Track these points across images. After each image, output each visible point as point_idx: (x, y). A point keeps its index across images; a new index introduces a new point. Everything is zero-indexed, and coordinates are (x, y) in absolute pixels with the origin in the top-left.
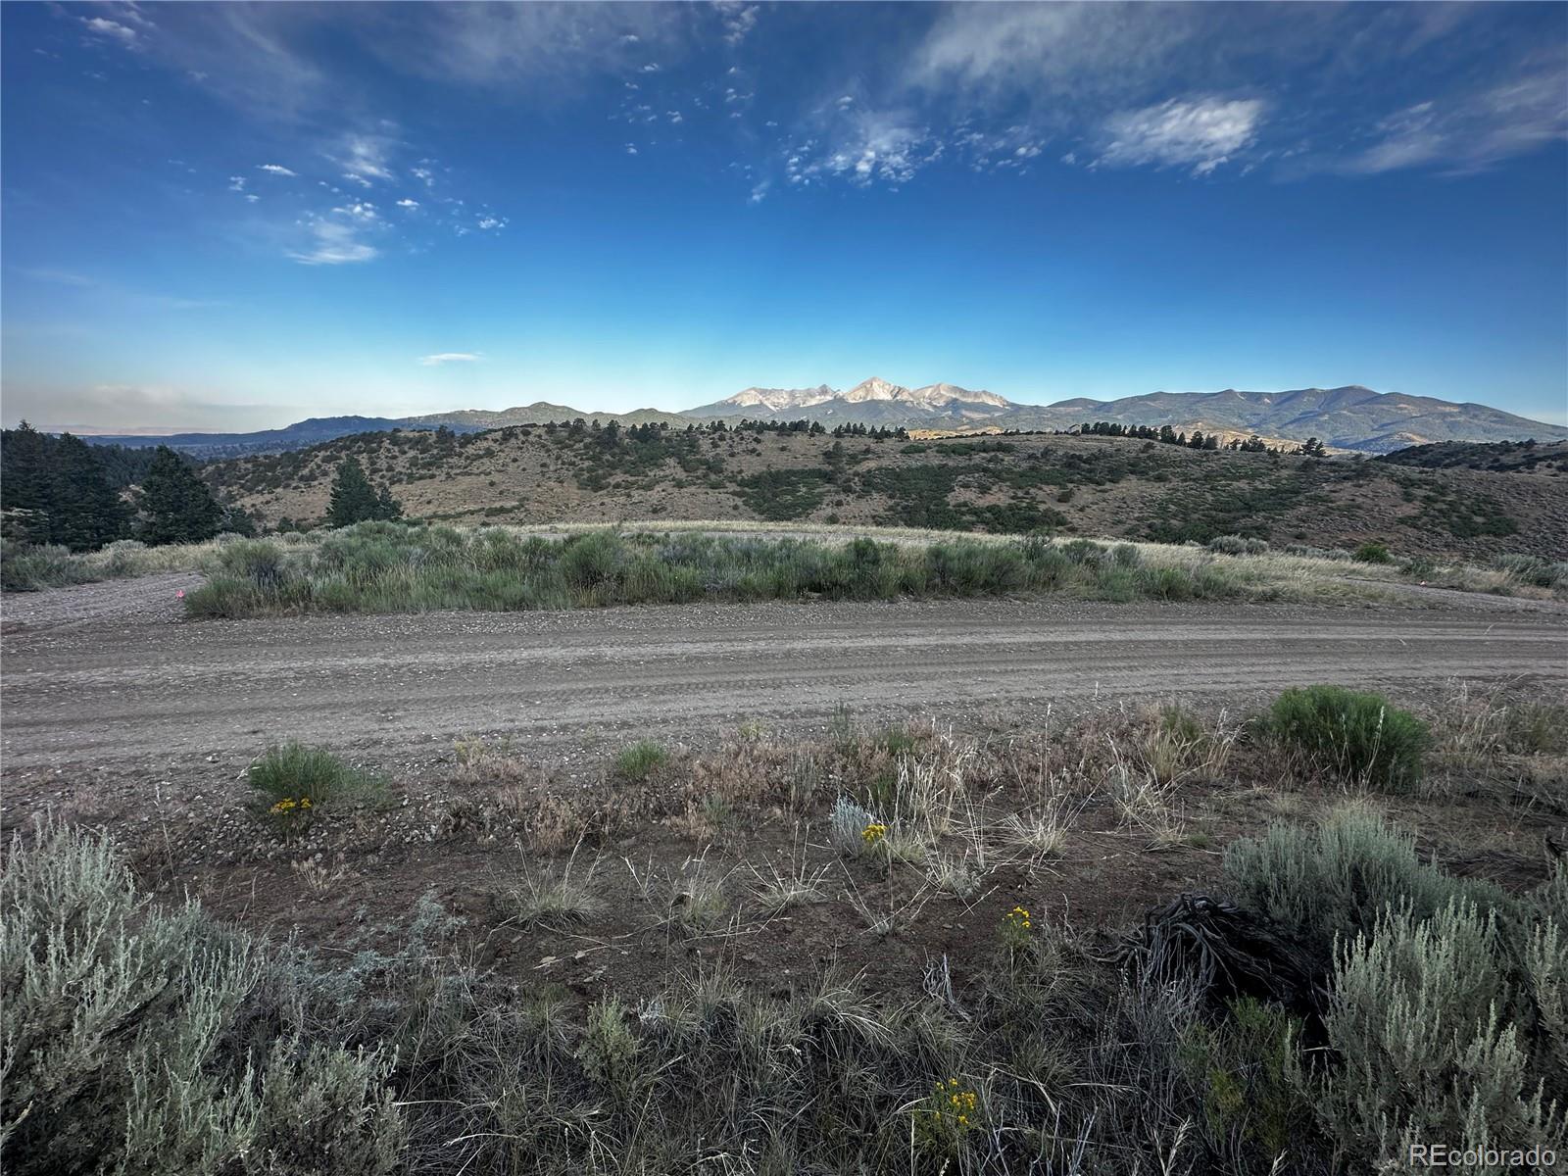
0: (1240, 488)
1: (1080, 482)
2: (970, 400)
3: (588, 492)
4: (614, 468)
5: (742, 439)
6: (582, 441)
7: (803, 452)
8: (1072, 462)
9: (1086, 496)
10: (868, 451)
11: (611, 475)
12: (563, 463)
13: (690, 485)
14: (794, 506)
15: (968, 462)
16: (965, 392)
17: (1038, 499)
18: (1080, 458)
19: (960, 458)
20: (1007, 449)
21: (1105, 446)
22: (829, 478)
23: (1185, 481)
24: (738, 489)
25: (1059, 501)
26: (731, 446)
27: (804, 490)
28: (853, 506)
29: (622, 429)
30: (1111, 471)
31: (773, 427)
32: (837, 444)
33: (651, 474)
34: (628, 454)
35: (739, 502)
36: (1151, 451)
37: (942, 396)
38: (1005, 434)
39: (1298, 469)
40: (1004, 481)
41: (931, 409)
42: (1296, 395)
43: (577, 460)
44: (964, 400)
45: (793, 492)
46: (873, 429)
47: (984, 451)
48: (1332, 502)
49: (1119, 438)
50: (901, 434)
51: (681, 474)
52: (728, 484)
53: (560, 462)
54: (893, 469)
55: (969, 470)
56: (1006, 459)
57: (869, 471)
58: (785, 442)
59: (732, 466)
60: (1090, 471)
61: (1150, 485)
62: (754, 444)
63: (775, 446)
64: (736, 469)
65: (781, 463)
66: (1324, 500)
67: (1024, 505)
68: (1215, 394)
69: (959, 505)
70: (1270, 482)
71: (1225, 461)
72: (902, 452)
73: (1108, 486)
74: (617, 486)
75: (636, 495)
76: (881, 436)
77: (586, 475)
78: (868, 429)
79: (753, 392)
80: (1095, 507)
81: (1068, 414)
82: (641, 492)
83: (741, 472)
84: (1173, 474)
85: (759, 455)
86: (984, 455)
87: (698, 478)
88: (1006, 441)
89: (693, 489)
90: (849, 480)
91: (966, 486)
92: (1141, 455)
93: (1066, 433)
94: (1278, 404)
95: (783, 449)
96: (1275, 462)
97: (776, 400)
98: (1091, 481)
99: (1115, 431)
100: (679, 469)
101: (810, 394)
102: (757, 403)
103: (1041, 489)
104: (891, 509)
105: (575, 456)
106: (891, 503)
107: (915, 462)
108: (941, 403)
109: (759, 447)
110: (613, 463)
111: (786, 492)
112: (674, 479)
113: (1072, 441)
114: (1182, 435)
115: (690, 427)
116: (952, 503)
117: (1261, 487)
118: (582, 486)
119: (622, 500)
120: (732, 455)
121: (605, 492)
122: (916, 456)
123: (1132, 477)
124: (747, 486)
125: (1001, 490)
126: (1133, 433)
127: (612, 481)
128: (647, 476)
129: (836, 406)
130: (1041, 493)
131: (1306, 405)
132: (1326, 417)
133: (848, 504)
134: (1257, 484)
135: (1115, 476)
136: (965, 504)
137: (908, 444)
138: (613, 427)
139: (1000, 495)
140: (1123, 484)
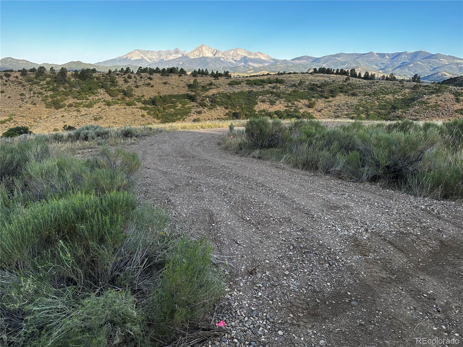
0: (389, 99)
1: (318, 98)
2: (252, 57)
3: (53, 109)
4: (67, 95)
5: (141, 77)
6: (44, 80)
7: (176, 84)
8: (313, 87)
9: (321, 104)
10: (211, 84)
11: (66, 99)
12: (34, 93)
13: (115, 104)
14: (176, 114)
15: (263, 89)
16: (250, 53)
17: (299, 107)
18: (316, 85)
19: (259, 87)
20: (281, 82)
21: (327, 79)
22: (192, 99)
23: (365, 95)
24: (143, 106)
25: (309, 107)
26: (135, 82)
27: (180, 105)
28: (207, 113)
29: (68, 73)
30: (331, 91)
31: (157, 71)
32: (195, 80)
33: (91, 98)
34: (75, 87)
35: (145, 113)
36: (348, 81)
37: (239, 55)
38: (278, 74)
39: (412, 89)
40: (282, 98)
41: (234, 62)
42: (399, 54)
43: (43, 91)
44: (250, 57)
45: (174, 107)
46: (212, 72)
47: (270, 83)
48: (428, 104)
49: (332, 75)
50: (227, 75)
51: (109, 98)
52: (137, 103)
53: (32, 92)
54: (226, 94)
55: (264, 93)
56: (281, 87)
57: (214, 95)
58: (165, 79)
59: (137, 93)
60: (321, 92)
61: (349, 98)
62: (149, 81)
63: (161, 82)
64: (140, 95)
65: (165, 91)
66: (425, 103)
67: (293, 110)
68: (365, 54)
69: (261, 111)
70: (402, 95)
71: (381, 86)
72: (229, 84)
73: (331, 99)
74: (70, 106)
75: (83, 111)
76: (217, 76)
77: (50, 100)
78: (210, 72)
79: (137, 52)
80: (326, 110)
81: (300, 64)
82: (85, 108)
83: (143, 96)
84: (359, 92)
85: (152, 86)
86: (270, 85)
87: (118, 100)
88: (280, 77)
89: (117, 106)
90: (203, 100)
91: (263, 101)
92: (344, 83)
93: (307, 73)
94: (392, 59)
95: (165, 83)
96: (403, 86)
97: (150, 57)
98: (322, 96)
99: (329, 72)
100: (107, 95)
101: (169, 53)
102: (140, 58)
103: (300, 102)
104: (227, 114)
105: (41, 89)
106: (227, 111)
107: (237, 89)
108: (239, 59)
109: (151, 82)
110: (66, 92)
111: (170, 107)
112: (104, 101)
113: (311, 77)
114: (360, 74)
115: (110, 71)
116: (257, 110)
117: (398, 98)
118: (48, 106)
119: (75, 113)
120: (137, 87)
121: (63, 109)
122: (236, 86)
123: (341, 94)
124: (148, 104)
125: (281, 103)
126: (337, 73)
127: (67, 103)
128: (87, 99)
129: (184, 60)
130: (300, 104)
131: (404, 59)
132: (412, 65)
133: (205, 113)
134: (396, 96)
135: (333, 93)
136: (264, 111)
137: (231, 80)
138: (63, 71)
139: (280, 105)
140: (338, 98)
